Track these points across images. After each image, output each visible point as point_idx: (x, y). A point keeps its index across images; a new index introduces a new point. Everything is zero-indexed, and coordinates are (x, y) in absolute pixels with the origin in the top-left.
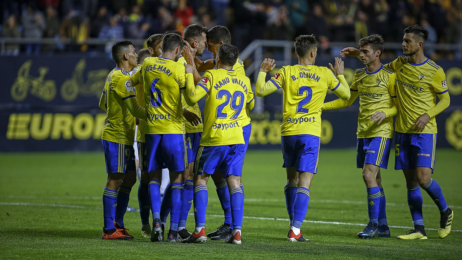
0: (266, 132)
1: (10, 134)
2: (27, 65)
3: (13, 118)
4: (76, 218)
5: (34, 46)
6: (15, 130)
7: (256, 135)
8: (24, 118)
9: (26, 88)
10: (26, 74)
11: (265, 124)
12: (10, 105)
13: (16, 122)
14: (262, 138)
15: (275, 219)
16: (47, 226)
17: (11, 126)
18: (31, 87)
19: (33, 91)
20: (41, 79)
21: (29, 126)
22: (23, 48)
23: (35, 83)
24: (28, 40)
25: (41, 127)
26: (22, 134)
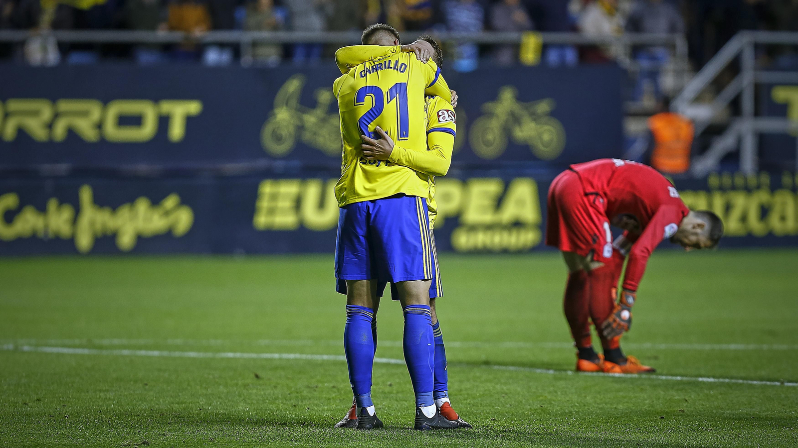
0: (764, 212)
1: (262, 220)
2: (293, 86)
3: (267, 188)
4: (389, 383)
5: (309, 47)
6: (272, 211)
7: (744, 219)
8: (289, 189)
9: (292, 129)
10: (294, 102)
11: (763, 197)
12: (262, 163)
13: (274, 197)
14: (755, 225)
15: (782, 383)
16: (333, 398)
17: (264, 204)
18: (301, 128)
19: (307, 136)
20: (319, 112)
21: (298, 203)
22: (288, 50)
23: (310, 119)
24: (298, 36)
25: (322, 204)
26: (285, 219)
